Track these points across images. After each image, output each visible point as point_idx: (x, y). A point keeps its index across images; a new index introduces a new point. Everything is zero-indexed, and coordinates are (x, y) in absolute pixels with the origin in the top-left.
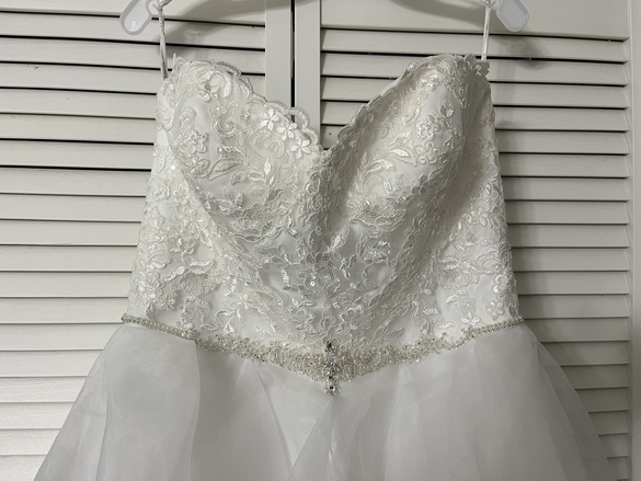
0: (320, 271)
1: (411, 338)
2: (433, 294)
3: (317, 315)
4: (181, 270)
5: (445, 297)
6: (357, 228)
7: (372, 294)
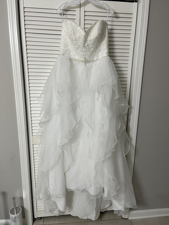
0: (84, 48)
1: (95, 59)
2: (98, 53)
3: (84, 54)
4: (66, 49)
5: (100, 53)
6: (89, 43)
7: (90, 52)
